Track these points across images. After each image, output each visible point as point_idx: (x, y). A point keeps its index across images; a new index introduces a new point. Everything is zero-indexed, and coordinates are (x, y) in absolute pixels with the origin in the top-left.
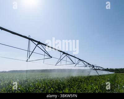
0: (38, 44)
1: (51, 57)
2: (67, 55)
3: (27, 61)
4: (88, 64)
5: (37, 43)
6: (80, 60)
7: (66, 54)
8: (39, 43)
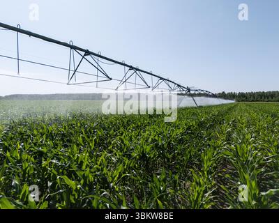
0: (85, 55)
1: (111, 79)
2: (137, 72)
3: (68, 84)
4: (179, 86)
5: (83, 53)
6: (161, 79)
7: (135, 69)
8: (88, 53)
